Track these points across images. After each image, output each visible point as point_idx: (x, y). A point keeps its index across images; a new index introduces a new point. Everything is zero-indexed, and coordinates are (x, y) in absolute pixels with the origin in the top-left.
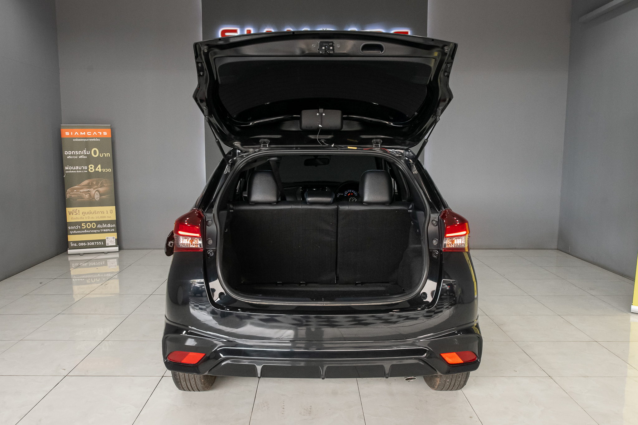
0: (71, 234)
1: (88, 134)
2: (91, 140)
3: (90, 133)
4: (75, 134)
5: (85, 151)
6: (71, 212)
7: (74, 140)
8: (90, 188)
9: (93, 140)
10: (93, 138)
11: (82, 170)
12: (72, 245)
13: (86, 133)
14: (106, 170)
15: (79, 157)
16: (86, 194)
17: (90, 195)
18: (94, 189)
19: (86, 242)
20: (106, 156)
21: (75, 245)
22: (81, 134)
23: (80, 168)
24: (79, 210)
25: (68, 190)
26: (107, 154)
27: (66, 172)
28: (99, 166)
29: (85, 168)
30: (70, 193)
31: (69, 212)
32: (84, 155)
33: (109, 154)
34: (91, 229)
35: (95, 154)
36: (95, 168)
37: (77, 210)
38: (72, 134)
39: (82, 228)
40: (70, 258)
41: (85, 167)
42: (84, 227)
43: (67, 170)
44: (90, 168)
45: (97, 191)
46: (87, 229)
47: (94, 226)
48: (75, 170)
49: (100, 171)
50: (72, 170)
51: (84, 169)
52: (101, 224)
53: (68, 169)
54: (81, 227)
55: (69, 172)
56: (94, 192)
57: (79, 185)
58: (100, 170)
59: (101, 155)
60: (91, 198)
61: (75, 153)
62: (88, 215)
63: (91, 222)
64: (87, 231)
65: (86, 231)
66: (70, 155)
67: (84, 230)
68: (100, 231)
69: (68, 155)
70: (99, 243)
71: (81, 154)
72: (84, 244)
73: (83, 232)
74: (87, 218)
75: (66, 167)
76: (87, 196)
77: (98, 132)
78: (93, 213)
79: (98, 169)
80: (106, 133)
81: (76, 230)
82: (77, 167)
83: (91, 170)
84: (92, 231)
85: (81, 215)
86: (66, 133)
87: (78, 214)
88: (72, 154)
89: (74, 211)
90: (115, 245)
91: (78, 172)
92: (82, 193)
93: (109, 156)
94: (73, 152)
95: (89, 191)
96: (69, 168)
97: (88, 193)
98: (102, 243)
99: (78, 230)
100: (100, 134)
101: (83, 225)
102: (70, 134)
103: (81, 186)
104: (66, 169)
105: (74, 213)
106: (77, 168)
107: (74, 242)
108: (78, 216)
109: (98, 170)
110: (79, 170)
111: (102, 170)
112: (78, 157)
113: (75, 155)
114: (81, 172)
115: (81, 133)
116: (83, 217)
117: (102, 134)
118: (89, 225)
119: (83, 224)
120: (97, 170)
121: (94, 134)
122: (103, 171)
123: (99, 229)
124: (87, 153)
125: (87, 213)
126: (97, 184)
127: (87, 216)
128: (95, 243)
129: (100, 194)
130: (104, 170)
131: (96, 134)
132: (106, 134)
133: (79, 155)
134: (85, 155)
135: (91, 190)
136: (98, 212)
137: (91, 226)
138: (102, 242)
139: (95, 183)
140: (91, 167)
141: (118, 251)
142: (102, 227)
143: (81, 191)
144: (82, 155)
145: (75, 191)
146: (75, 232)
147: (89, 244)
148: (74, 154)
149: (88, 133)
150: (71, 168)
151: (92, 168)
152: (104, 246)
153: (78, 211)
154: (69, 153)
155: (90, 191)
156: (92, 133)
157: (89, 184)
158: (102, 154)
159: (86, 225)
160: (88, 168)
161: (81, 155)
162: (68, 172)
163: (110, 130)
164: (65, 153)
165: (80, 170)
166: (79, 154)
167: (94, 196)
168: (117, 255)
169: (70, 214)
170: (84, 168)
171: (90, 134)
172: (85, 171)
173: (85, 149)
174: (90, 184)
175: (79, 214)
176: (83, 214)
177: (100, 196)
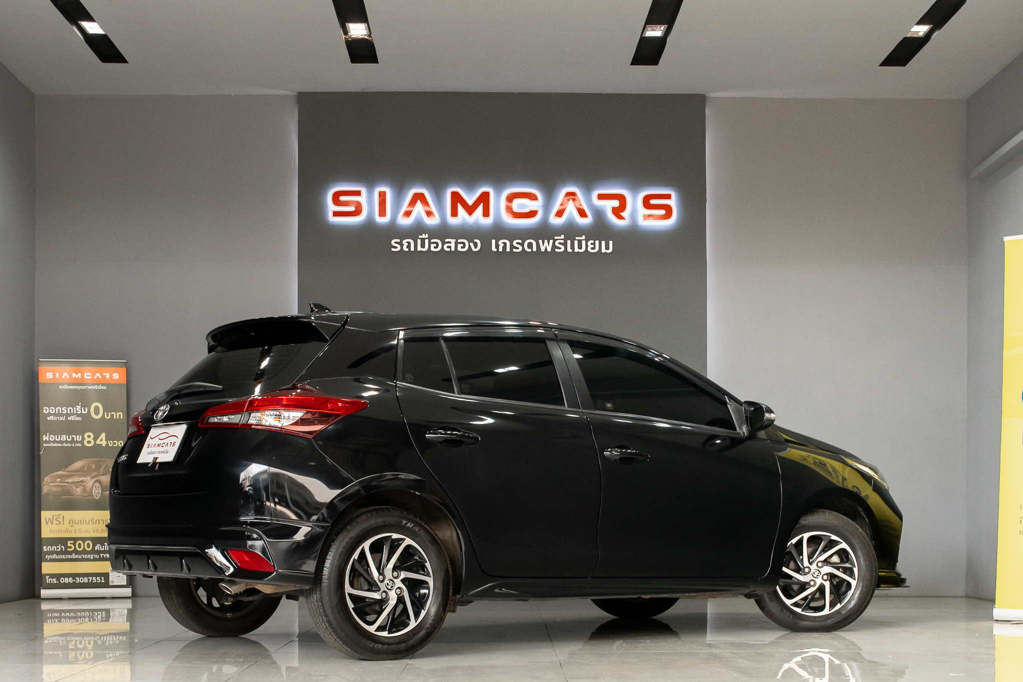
0: (47, 561)
1: (86, 377)
2: (90, 387)
3: (90, 374)
4: (63, 377)
5: (79, 407)
6: (50, 519)
7: (60, 386)
8: (86, 476)
9: (93, 387)
10: (94, 385)
11: (73, 441)
12: (48, 580)
13: (82, 376)
14: (115, 444)
15: (69, 418)
16: (77, 487)
17: (84, 489)
18: (93, 477)
19: (74, 576)
20: (115, 418)
21: (55, 581)
22: (73, 377)
23: (69, 439)
24: (63, 517)
25: (45, 479)
26: (118, 414)
27: (44, 445)
28: (103, 435)
29: (78, 438)
30: (49, 484)
31: (46, 519)
32: (76, 414)
33: (121, 414)
34: (84, 552)
35: (97, 413)
36: (95, 439)
37: (60, 515)
38: (57, 377)
39: (69, 550)
40: (45, 606)
41: (78, 436)
42: (71, 547)
43: (46, 442)
44: (87, 439)
45: (97, 481)
46: (76, 552)
47: (88, 546)
48: (61, 442)
49: (104, 445)
50: (54, 442)
51: (75, 440)
52: (102, 545)
53: (48, 440)
54: (66, 547)
55: (49, 445)
56: (92, 483)
57: (67, 470)
58: (104, 443)
59: (108, 416)
60: (86, 495)
61: (62, 411)
62: (80, 526)
63: (84, 539)
64: (77, 556)
65: (74, 556)
66: (52, 414)
67: (71, 553)
68: (100, 556)
69: (49, 414)
70: (96, 579)
71: (72, 412)
72: (71, 580)
73: (70, 557)
74: (77, 531)
75: (44, 436)
76: (79, 490)
77: (104, 374)
78: (88, 522)
79: (101, 440)
80: (116, 376)
81: (58, 553)
82: (65, 436)
83: (89, 442)
84: (85, 556)
85: (67, 526)
86: (48, 374)
87: (62, 522)
88: (57, 412)
89: (55, 517)
90: (126, 584)
91: (64, 445)
92: (69, 485)
93: (122, 418)
94: (59, 409)
95: (82, 481)
96: (51, 438)
97: (81, 484)
98: (101, 580)
99: (61, 553)
100: (108, 377)
101: (69, 545)
102: (54, 375)
103: (70, 472)
104: (44, 440)
105: (55, 522)
106: (64, 438)
107: (52, 576)
108: (61, 527)
109: (101, 443)
110: (67, 442)
111: (107, 442)
112: (66, 418)
113: (62, 415)
114: (71, 445)
115: (74, 375)
116: (70, 528)
117: (111, 376)
118: (80, 545)
119: (69, 542)
120: (98, 442)
121: (96, 377)
122: (110, 445)
123: (99, 552)
124: (83, 412)
125: (77, 522)
126: (98, 468)
127: (76, 527)
128: (89, 580)
129: (101, 488)
130: (111, 443)
131: (100, 377)
132: (118, 377)
133: (68, 415)
134: (78, 415)
135: (86, 478)
136: (97, 521)
137: (84, 546)
138: (103, 578)
139: (93, 466)
140: (89, 436)
141: (130, 595)
142: (103, 549)
143: (70, 480)
144: (73, 414)
145: (59, 480)
146: (54, 556)
147: (78, 580)
148: (60, 412)
149: (86, 374)
150: (53, 438)
151: (91, 439)
152: (106, 585)
153: (61, 517)
154: (51, 411)
155: (84, 482)
156: (93, 375)
157: (83, 467)
158: (109, 413)
159: (74, 544)
160: (83, 439)
161: (71, 415)
162: (47, 445)
163: (124, 370)
164: (44, 411)
165: (70, 442)
166: (69, 412)
167: (92, 490)
168: (128, 604)
169: (47, 523)
170: (76, 438)
171: (90, 377)
172: (78, 445)
173: (80, 404)
174: (86, 469)
175: (63, 524)
176: (71, 524)
177: (102, 493)
